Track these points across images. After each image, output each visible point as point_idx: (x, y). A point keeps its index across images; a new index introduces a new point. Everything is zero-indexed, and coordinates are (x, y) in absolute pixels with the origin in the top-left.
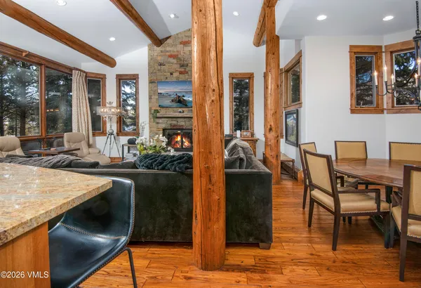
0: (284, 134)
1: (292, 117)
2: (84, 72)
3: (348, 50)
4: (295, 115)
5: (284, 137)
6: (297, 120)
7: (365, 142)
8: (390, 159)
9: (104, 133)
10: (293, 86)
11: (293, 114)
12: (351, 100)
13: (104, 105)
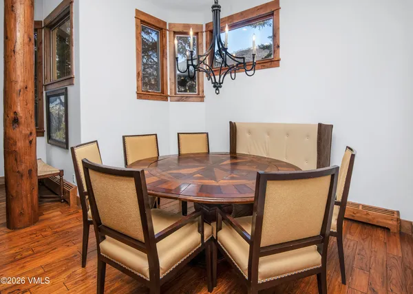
0: (45, 129)
1: (58, 101)
3: (135, 15)
4: (62, 98)
5: (46, 133)
6: (66, 105)
7: (156, 135)
8: (179, 153)
10: (59, 62)
11: (58, 95)
12: (138, 81)
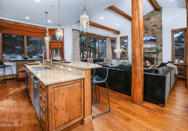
2: (110, 38)
9: (116, 58)
13: (116, 49)
